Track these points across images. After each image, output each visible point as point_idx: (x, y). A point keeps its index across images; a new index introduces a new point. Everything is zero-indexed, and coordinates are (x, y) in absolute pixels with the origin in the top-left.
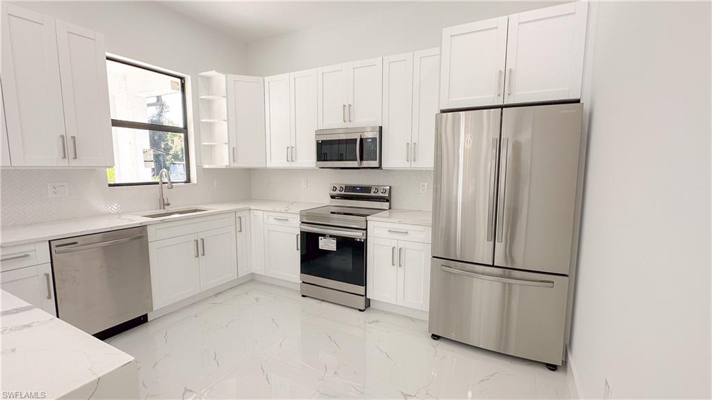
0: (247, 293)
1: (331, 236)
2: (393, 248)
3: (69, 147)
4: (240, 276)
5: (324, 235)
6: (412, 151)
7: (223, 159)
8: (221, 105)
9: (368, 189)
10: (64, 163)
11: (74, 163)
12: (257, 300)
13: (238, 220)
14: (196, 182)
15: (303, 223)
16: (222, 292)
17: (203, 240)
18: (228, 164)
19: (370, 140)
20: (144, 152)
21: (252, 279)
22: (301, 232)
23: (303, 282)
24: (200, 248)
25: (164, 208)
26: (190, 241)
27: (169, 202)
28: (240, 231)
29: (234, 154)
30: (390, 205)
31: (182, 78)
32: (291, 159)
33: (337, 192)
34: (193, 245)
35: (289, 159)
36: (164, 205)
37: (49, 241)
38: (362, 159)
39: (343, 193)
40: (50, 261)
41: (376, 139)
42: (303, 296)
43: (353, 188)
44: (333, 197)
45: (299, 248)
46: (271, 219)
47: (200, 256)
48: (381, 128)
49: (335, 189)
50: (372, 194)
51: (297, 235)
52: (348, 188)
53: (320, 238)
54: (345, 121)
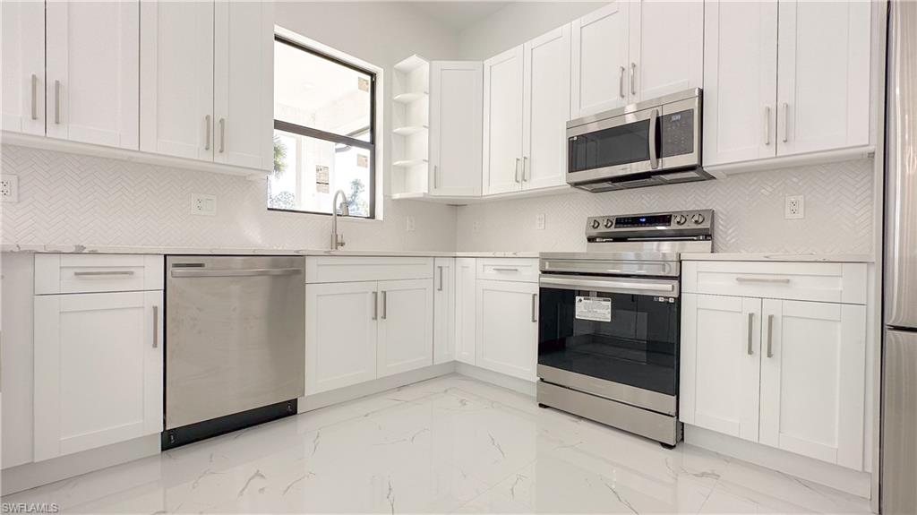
0: (446, 391)
1: (600, 295)
2: (751, 316)
3: (215, 133)
4: (436, 363)
5: (586, 294)
6: (778, 122)
7: (419, 185)
8: (422, 107)
9: (665, 219)
10: (207, 157)
11: (219, 159)
12: (463, 402)
13: (437, 271)
14: (381, 219)
15: (544, 272)
16: (408, 385)
17: (385, 293)
18: (427, 191)
19: (678, 117)
20: (318, 170)
21: (454, 371)
22: (541, 289)
23: (542, 380)
24: (380, 306)
25: (337, 248)
26: (367, 292)
27: (344, 240)
28: (440, 289)
29: (435, 177)
30: (713, 245)
31: (372, 75)
32: (522, 177)
33: (602, 229)
34: (369, 299)
35: (519, 178)
36: (337, 244)
37: (165, 256)
38: (658, 155)
39: (612, 229)
40: (163, 288)
41: (691, 112)
42: (541, 405)
43: (633, 221)
44: (591, 240)
45: (537, 318)
46: (490, 272)
47: (379, 317)
48: (701, 92)
49: (596, 224)
50: (673, 227)
51: (534, 295)
52: (621, 221)
53: (578, 298)
54: (623, 96)
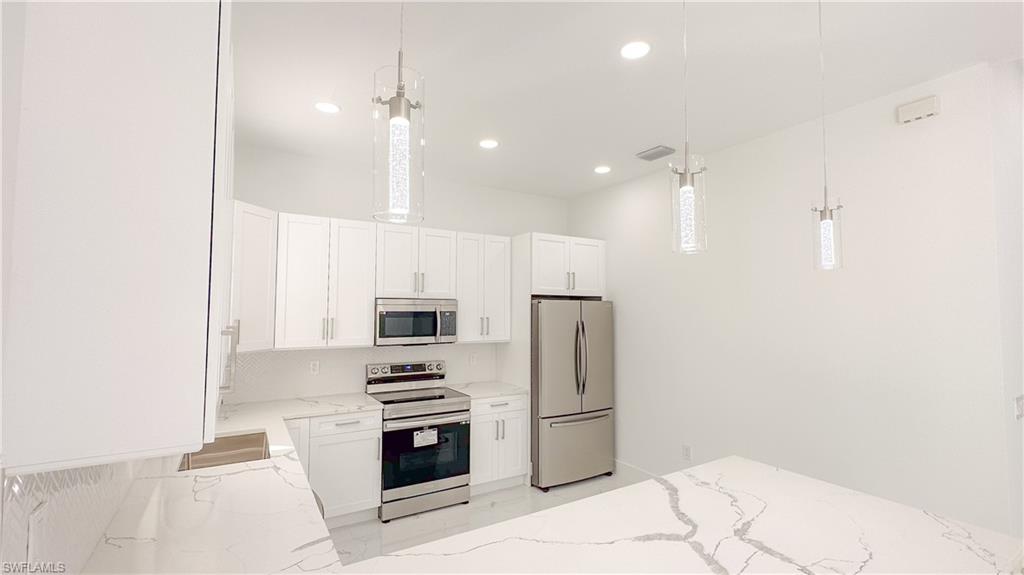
1: (431, 427)
2: (497, 422)
5: (420, 429)
6: (485, 325)
9: (421, 367)
15: (385, 420)
19: (448, 314)
22: (385, 434)
33: (380, 375)
35: (326, 336)
39: (389, 375)
41: (454, 312)
42: (385, 522)
43: (403, 368)
45: (380, 456)
46: (326, 428)
49: (376, 371)
50: (428, 372)
51: (378, 441)
52: (394, 368)
53: (415, 433)
54: (415, 291)
